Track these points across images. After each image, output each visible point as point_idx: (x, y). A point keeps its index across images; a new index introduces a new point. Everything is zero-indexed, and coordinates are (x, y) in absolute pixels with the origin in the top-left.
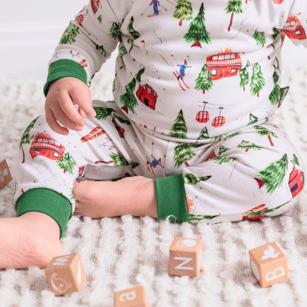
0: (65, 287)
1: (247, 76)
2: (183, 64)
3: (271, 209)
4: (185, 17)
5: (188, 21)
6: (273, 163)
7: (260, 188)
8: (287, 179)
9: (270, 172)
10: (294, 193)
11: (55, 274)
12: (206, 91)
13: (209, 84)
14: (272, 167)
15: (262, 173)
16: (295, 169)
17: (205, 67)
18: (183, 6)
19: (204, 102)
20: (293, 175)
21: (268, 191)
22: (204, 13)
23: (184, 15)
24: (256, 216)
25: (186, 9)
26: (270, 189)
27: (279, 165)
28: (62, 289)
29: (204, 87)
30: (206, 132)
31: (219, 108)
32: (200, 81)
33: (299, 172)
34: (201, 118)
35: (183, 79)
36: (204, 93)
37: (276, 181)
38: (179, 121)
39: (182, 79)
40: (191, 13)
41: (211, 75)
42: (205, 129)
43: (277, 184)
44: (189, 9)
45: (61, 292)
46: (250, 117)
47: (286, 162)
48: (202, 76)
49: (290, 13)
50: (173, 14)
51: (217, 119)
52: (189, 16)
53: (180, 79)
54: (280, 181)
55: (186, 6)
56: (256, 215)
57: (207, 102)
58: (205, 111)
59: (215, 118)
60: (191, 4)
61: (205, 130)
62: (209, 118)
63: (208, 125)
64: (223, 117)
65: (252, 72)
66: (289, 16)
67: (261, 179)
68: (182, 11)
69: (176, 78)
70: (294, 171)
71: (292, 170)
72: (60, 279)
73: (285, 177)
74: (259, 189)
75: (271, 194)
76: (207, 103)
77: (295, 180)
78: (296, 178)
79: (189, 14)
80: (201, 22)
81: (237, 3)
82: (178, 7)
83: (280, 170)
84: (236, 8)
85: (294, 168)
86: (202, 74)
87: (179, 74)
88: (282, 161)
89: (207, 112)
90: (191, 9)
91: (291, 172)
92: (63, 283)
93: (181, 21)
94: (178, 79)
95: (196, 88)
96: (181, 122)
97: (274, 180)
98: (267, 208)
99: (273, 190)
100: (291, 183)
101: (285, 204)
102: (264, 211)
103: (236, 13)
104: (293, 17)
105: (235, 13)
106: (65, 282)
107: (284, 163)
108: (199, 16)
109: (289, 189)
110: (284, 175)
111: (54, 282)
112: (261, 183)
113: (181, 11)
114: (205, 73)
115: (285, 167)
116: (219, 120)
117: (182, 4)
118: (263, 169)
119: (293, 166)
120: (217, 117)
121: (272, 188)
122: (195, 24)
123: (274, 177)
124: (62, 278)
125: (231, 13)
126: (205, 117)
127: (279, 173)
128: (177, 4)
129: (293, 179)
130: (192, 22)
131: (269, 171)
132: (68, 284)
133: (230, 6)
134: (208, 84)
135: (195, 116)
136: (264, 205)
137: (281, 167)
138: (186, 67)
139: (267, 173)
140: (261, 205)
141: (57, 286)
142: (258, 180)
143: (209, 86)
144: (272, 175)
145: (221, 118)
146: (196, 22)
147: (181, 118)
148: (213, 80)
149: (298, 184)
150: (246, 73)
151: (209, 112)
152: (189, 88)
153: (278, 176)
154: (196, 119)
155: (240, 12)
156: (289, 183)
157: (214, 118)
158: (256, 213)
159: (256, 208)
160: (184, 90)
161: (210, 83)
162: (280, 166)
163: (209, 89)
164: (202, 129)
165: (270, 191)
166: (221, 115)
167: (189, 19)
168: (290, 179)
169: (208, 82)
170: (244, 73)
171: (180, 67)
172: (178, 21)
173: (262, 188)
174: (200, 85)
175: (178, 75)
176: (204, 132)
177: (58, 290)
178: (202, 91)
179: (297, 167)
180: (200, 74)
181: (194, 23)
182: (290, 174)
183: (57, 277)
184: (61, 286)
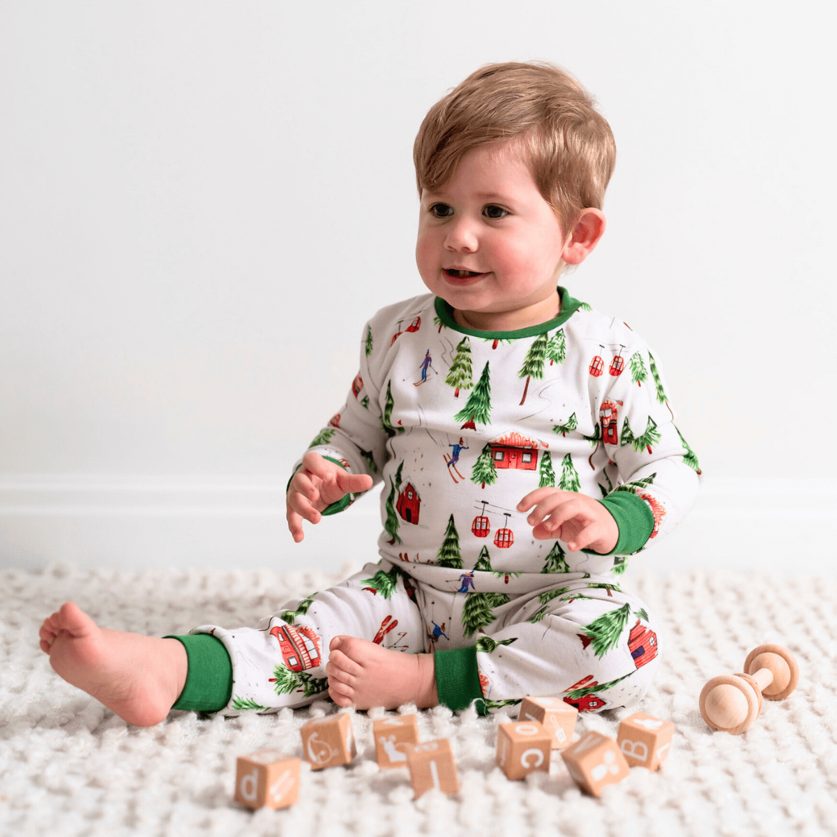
0: (328, 755)
1: (552, 477)
2: (457, 442)
3: (603, 685)
4: (463, 385)
5: (467, 390)
6: (606, 614)
7: (584, 648)
8: (625, 636)
9: (600, 626)
10: (638, 660)
11: (315, 735)
12: (486, 485)
13: (491, 475)
14: (604, 619)
15: (589, 627)
16: (641, 624)
17: (488, 447)
18: (459, 366)
19: (483, 502)
20: (636, 632)
21: (596, 654)
22: (488, 377)
23: (461, 381)
24: (584, 697)
25: (463, 370)
26: (599, 650)
27: (614, 616)
28: (323, 758)
29: (484, 478)
30: (487, 555)
31: (505, 514)
32: (479, 469)
33: (647, 631)
34: (478, 528)
35: (455, 466)
36: (483, 487)
37: (608, 638)
38: (450, 534)
39: (453, 466)
40: (470, 378)
41: (495, 460)
42: (484, 549)
43: (610, 642)
44: (467, 371)
45: (321, 763)
46: (555, 547)
47: (625, 614)
48: (481, 461)
49: (606, 396)
50: (446, 379)
51: (502, 532)
52: (467, 381)
53: (451, 465)
54: (614, 638)
55: (464, 367)
56: (582, 695)
57: (487, 501)
58: (484, 516)
59: (499, 530)
60: (471, 362)
61: (484, 552)
62: (490, 529)
63: (489, 541)
64: (510, 531)
65: (562, 474)
66: (604, 400)
67: (586, 635)
68: (458, 374)
69: (446, 464)
70: (638, 626)
71: (634, 625)
72: (321, 742)
73: (622, 633)
74: (584, 651)
75: (602, 659)
76: (487, 503)
77: (638, 640)
78: (641, 637)
79: (468, 379)
80: (485, 393)
81: (537, 363)
82: (453, 369)
83: (616, 623)
84: (535, 369)
85: (638, 623)
86: (482, 458)
87: (452, 458)
88: (620, 612)
89: (487, 518)
90: (471, 371)
91: (632, 628)
92: (327, 749)
93: (458, 390)
94: (448, 466)
95: (473, 479)
96: (453, 537)
97: (605, 637)
98: (596, 682)
99: (603, 653)
100: (632, 644)
101: (626, 678)
102: (592, 687)
103: (534, 377)
104: (609, 403)
105: (532, 378)
106: (328, 746)
107: (622, 614)
108: (482, 382)
109: (629, 653)
110: (621, 630)
111: (312, 747)
112: (586, 641)
113: (456, 374)
114: (487, 457)
115: (623, 620)
116: (504, 534)
117: (459, 363)
118: (590, 622)
119: (636, 619)
120: (502, 530)
121: (602, 649)
122: (477, 395)
123: (606, 632)
124: (326, 741)
125: (526, 377)
126: (484, 528)
127: (614, 627)
128: (452, 364)
129: (636, 638)
130: (473, 393)
131: (598, 625)
132: (333, 750)
133: (525, 367)
134: (489, 473)
135: (470, 526)
136: (590, 677)
137: (617, 619)
138: (461, 448)
139: (596, 627)
140: (588, 677)
141: (316, 753)
142: (581, 637)
143: (492, 477)
144: (603, 629)
145: (507, 532)
146: (479, 392)
147: (452, 529)
148: (498, 468)
149: (644, 646)
150: (551, 472)
151: (489, 519)
152: (464, 478)
153: (611, 631)
154: (473, 530)
155: (539, 377)
156: (629, 643)
157: (497, 529)
158: (582, 691)
159: (580, 683)
160: (456, 482)
161: (494, 473)
162: (616, 617)
163: (492, 483)
164: (481, 551)
165: (599, 652)
166: (508, 527)
167: (468, 387)
168: (630, 637)
169: (489, 470)
170: (547, 471)
171: (452, 448)
172: (453, 390)
173: (587, 648)
174: (478, 474)
175: (449, 460)
176: (484, 555)
177: (317, 760)
178: (481, 485)
179: (643, 622)
180: (479, 458)
181: (475, 394)
182: (631, 630)
183: (317, 739)
184: (323, 753)
